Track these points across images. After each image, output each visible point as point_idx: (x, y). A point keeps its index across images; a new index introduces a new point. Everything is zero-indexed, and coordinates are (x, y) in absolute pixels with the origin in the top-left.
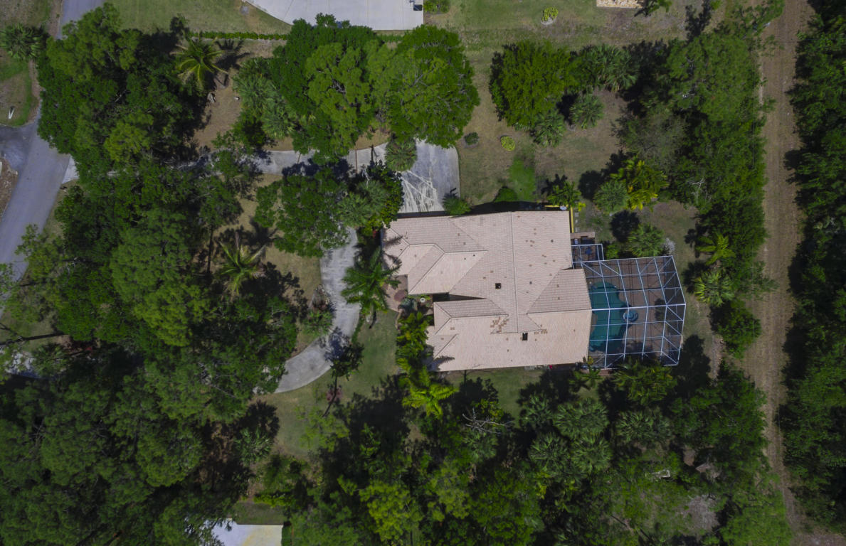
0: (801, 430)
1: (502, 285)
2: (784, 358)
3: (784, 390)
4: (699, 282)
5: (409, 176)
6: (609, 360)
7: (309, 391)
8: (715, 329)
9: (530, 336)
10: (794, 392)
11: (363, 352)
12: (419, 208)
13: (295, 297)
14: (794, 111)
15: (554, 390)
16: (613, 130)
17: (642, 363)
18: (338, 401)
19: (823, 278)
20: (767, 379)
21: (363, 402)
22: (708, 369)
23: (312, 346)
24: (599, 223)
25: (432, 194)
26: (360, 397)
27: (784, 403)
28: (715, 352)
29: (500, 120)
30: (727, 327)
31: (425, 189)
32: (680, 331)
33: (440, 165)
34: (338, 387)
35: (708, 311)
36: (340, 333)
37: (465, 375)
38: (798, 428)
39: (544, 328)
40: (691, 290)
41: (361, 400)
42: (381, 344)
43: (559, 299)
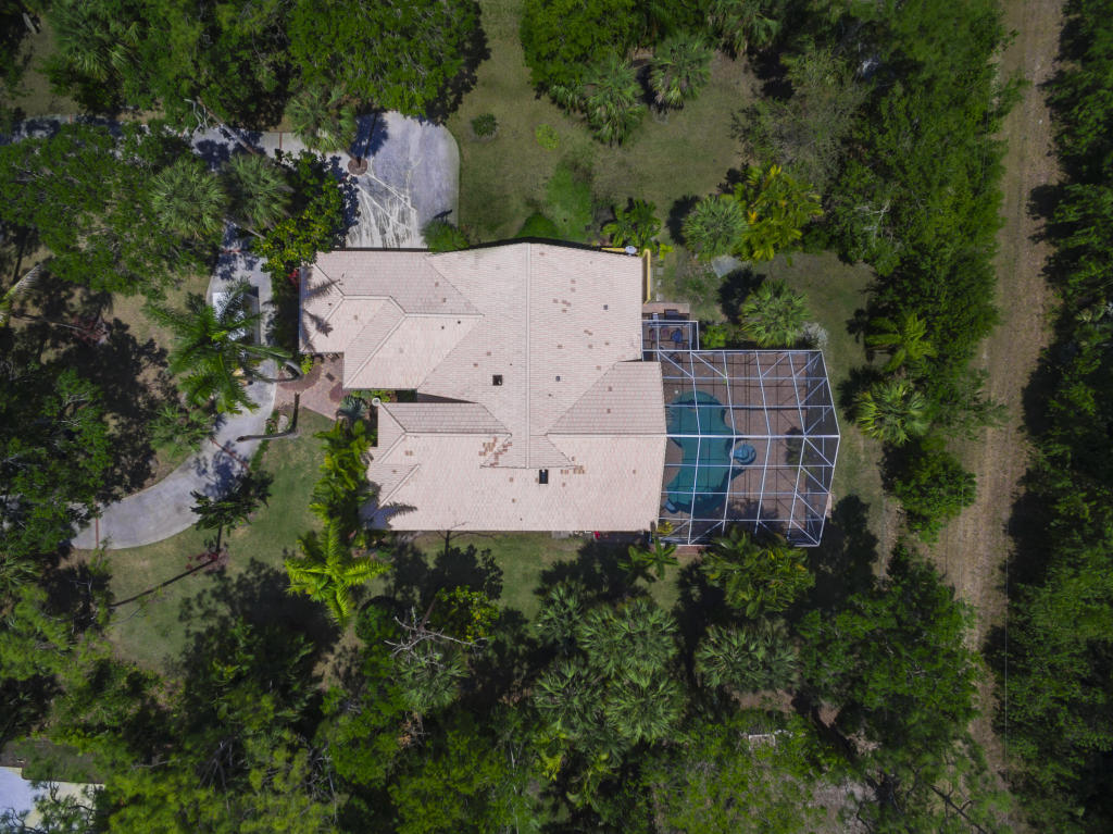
0: (1033, 677)
1: (505, 379)
2: (1006, 546)
3: (1001, 602)
4: (866, 400)
5: (370, 183)
6: (697, 529)
7: (170, 548)
8: (889, 487)
9: (553, 476)
10: (1021, 606)
11: (271, 489)
12: (384, 240)
13: (159, 384)
14: (1052, 118)
15: (601, 575)
16: (733, 127)
17: (753, 539)
18: (222, 570)
19: (1089, 407)
20: (974, 580)
21: (266, 575)
22: (873, 556)
23: (182, 471)
24: (698, 287)
25: (409, 219)
26: (262, 566)
27: (1000, 623)
28: (885, 526)
29: (538, 97)
30: (913, 483)
31: (397, 209)
32: (827, 486)
33: (427, 169)
34: (222, 546)
35: (879, 455)
36: (233, 453)
37: (447, 540)
38: (1027, 672)
39: (578, 462)
40: (851, 416)
41: (263, 572)
42: (302, 475)
43: (609, 411)
